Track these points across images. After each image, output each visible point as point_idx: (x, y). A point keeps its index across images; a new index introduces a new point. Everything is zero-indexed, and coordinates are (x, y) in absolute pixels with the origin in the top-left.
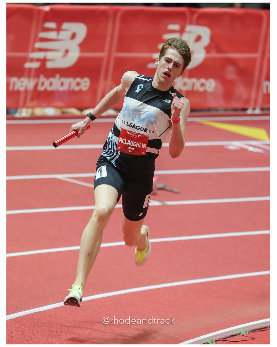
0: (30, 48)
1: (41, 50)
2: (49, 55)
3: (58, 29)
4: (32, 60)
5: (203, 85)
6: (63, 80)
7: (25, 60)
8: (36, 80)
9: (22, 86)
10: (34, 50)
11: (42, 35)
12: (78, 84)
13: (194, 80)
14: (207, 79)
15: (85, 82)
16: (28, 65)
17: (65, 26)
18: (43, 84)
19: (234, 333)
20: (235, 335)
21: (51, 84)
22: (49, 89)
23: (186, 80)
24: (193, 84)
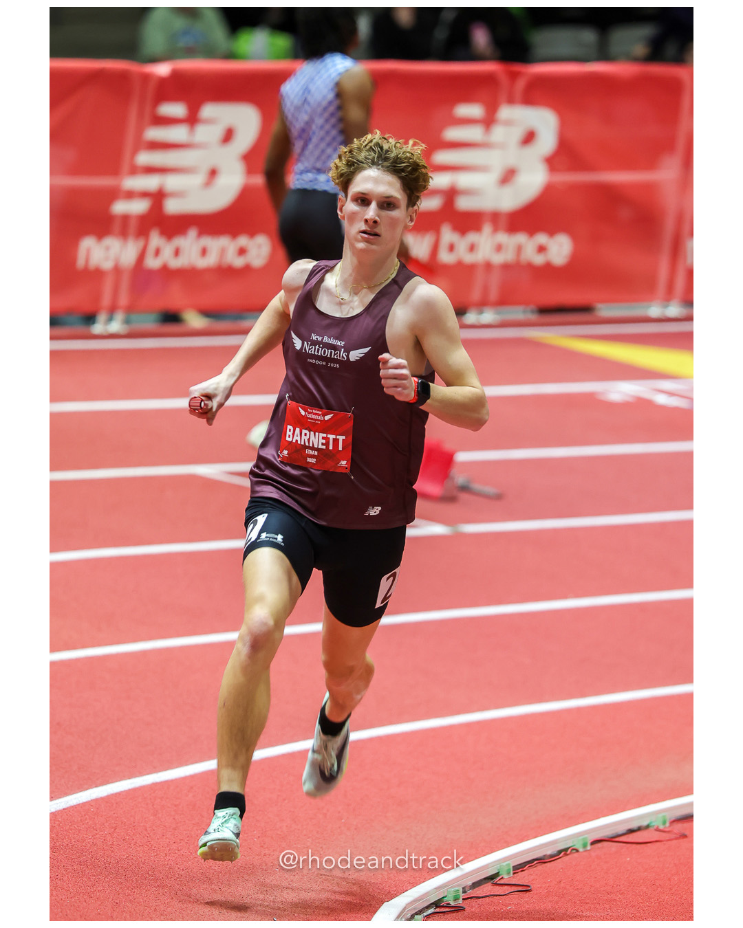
0: (126, 167)
1: (150, 170)
2: (171, 182)
3: (192, 119)
4: (130, 195)
5: (542, 249)
6: (207, 241)
7: (114, 194)
8: (141, 243)
9: (107, 259)
10: (134, 170)
11: (155, 133)
12: (242, 251)
13: (521, 238)
14: (552, 233)
15: (260, 246)
16: (120, 207)
17: (209, 110)
18: (157, 252)
19: (634, 825)
20: (639, 829)
21: (177, 253)
22: (175, 263)
23: (502, 237)
24: (519, 249)
